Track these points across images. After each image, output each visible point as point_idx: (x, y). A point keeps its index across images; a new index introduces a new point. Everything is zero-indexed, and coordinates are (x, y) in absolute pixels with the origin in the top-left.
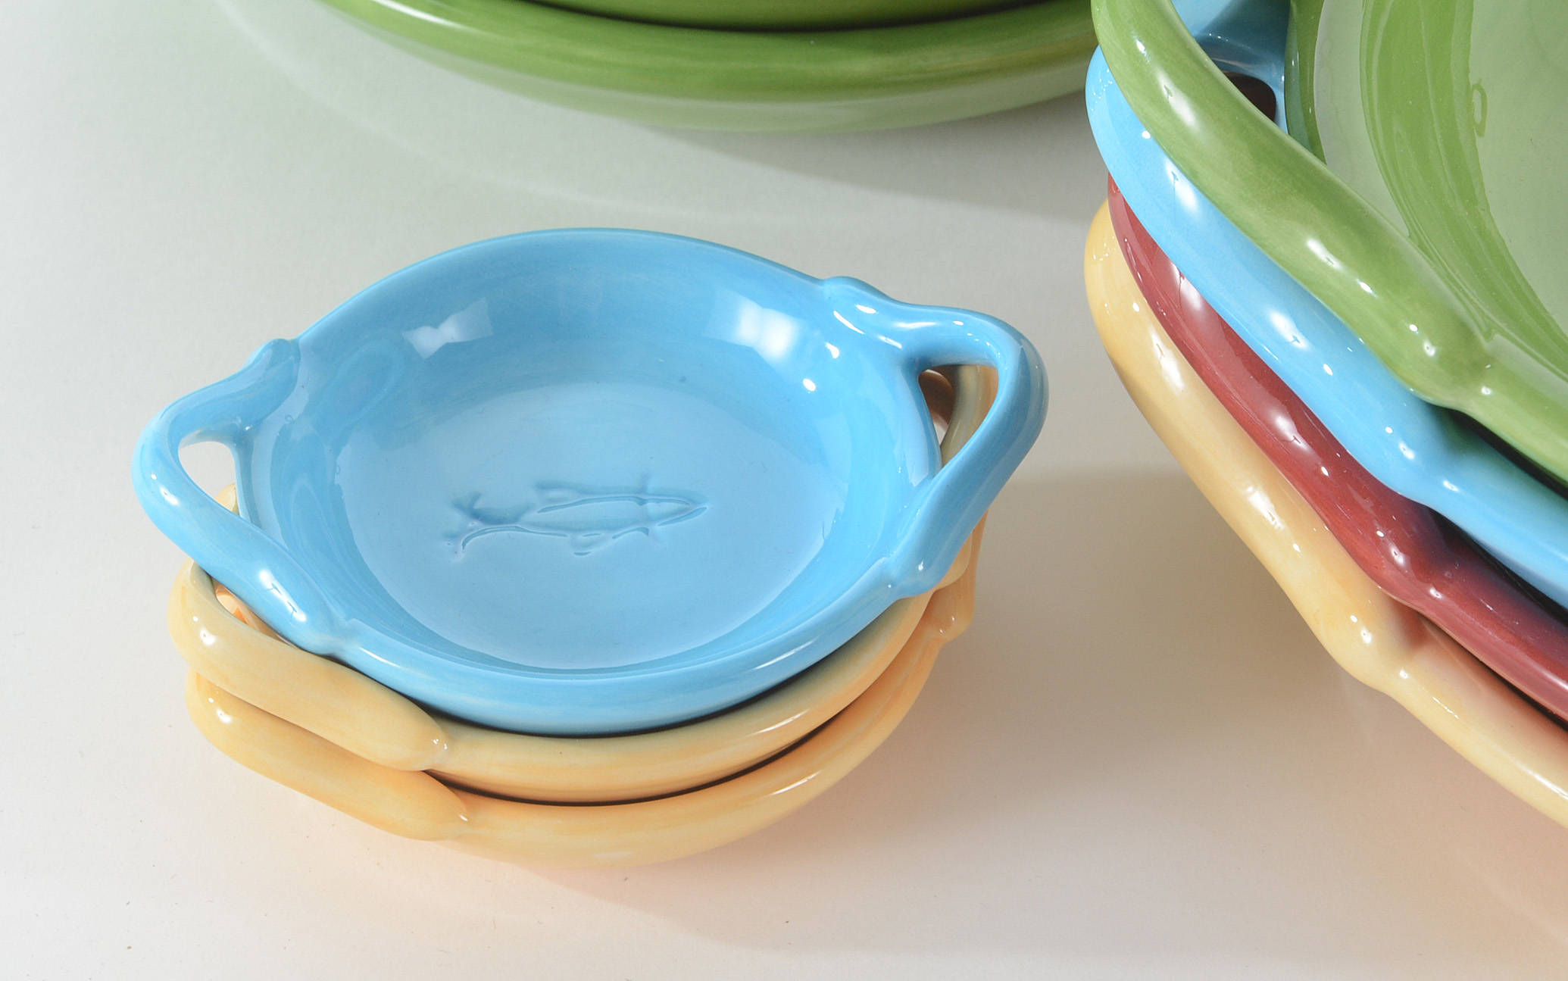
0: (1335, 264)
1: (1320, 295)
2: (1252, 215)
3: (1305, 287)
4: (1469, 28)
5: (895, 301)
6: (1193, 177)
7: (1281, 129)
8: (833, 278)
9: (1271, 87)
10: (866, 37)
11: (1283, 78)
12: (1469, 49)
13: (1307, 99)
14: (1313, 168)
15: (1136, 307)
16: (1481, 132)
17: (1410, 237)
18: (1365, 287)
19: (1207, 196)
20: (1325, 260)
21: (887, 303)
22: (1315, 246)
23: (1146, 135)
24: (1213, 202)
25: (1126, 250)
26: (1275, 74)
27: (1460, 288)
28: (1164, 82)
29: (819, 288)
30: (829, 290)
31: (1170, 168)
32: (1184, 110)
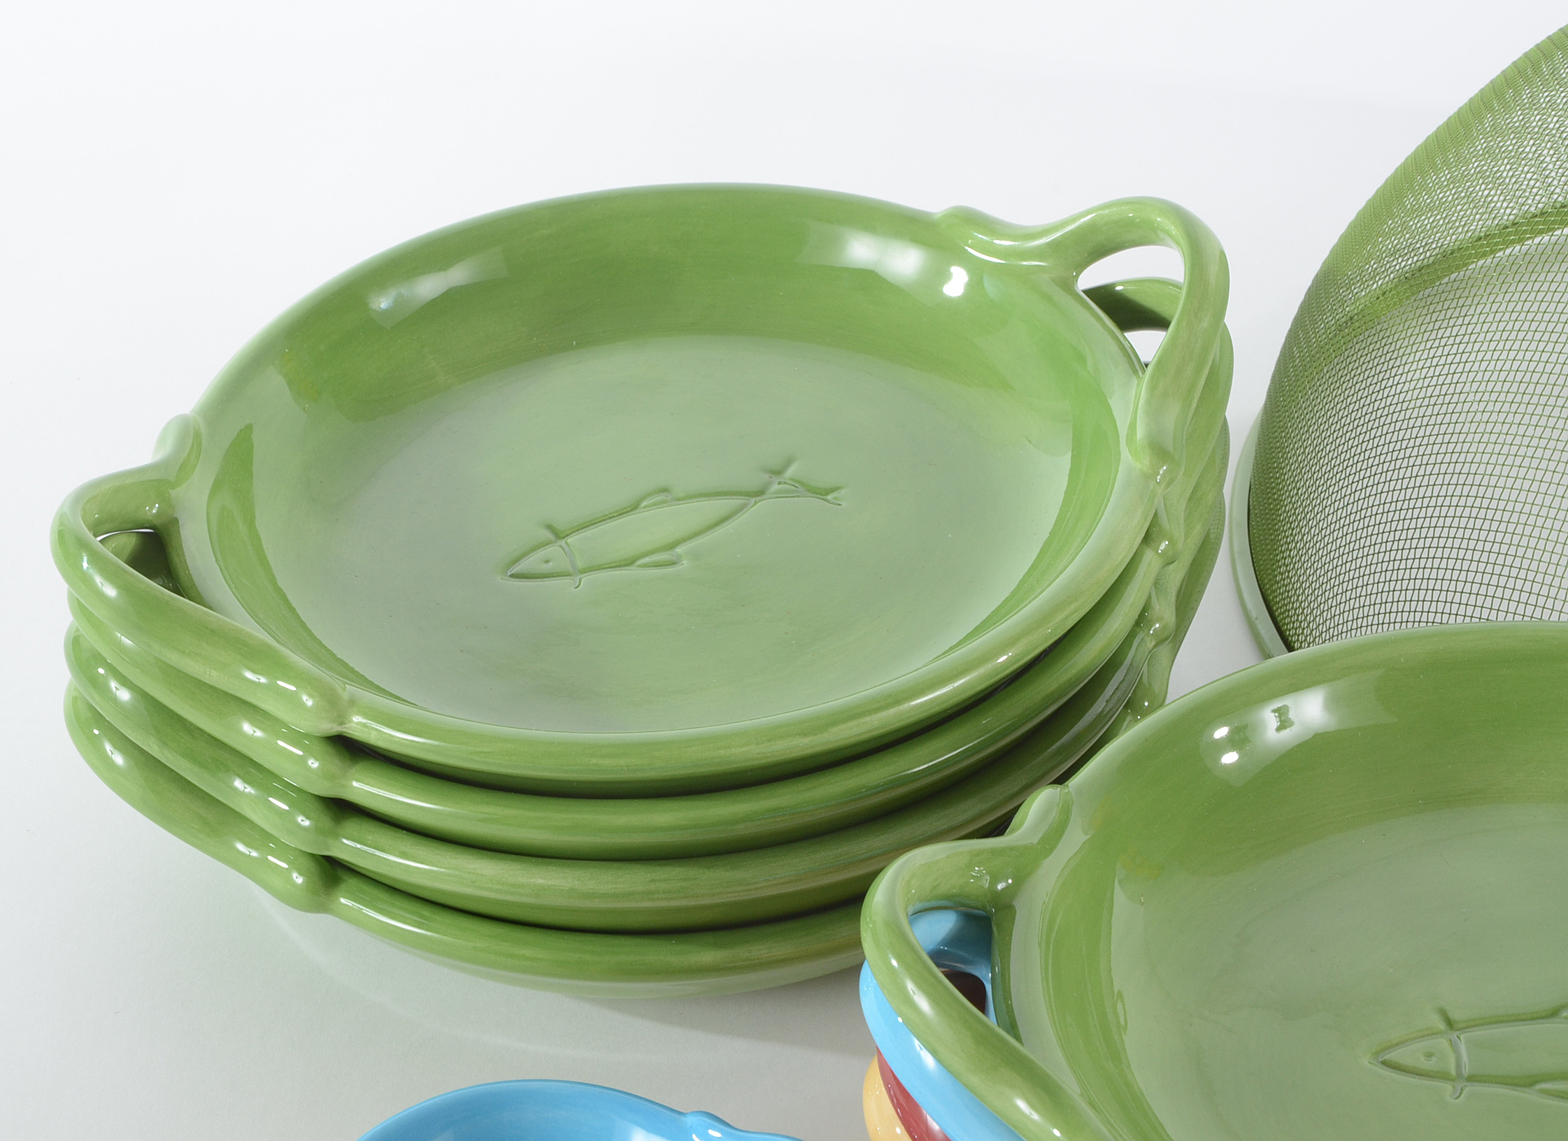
0: (1035, 1116)
1: (1024, 1136)
2: (975, 1080)
3: (1014, 1130)
4: (1110, 940)
5: (736, 1129)
6: (934, 1053)
7: (991, 1020)
8: (694, 1112)
9: (983, 981)
10: (709, 937)
11: (990, 975)
12: (1110, 955)
13: (1007, 994)
14: (1014, 1048)
15: (898, 1130)
16: (1125, 1029)
17: (1082, 1095)
18: (1056, 1132)
19: (945, 1067)
20: (1028, 1113)
21: (731, 1131)
22: (1021, 1104)
23: (900, 1020)
24: (949, 1071)
25: (890, 1093)
26: (984, 972)
27: (1116, 1131)
28: (910, 986)
29: (683, 1118)
30: (690, 1120)
31: (917, 1042)
32: (923, 1004)
